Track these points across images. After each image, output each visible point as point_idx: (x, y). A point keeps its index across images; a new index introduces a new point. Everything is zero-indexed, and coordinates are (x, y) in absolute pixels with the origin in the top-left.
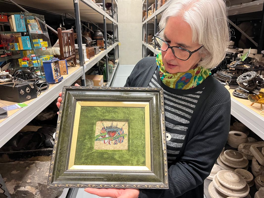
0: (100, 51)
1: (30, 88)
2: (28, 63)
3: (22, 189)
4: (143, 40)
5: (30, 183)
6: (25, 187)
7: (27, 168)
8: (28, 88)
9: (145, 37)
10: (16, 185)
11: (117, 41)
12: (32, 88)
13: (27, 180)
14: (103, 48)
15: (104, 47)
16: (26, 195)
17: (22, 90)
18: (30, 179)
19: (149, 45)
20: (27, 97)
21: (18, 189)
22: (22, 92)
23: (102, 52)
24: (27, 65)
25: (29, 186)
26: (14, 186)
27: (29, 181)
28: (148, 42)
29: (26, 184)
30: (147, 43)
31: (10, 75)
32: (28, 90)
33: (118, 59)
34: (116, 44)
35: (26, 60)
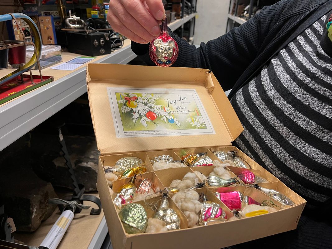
0: (175, 19)
1: (105, 39)
2: (98, 14)
3: (84, 164)
4: (229, 13)
5: (94, 159)
6: (87, 163)
7: (89, 144)
8: (102, 39)
9: (234, 7)
10: (77, 159)
11: (195, 12)
12: (107, 39)
13: (90, 156)
14: (179, 15)
15: (181, 15)
16: (88, 172)
17: (96, 40)
18: (94, 155)
19: (239, 18)
20: (101, 51)
21: (80, 165)
22: (96, 42)
23: (178, 21)
24: (97, 15)
25: (92, 162)
26: (75, 160)
27: (92, 157)
28: (237, 14)
29: (89, 160)
30: (236, 16)
31: (83, 21)
32: (103, 42)
33: (193, 36)
34: (192, 15)
35: (97, 9)
